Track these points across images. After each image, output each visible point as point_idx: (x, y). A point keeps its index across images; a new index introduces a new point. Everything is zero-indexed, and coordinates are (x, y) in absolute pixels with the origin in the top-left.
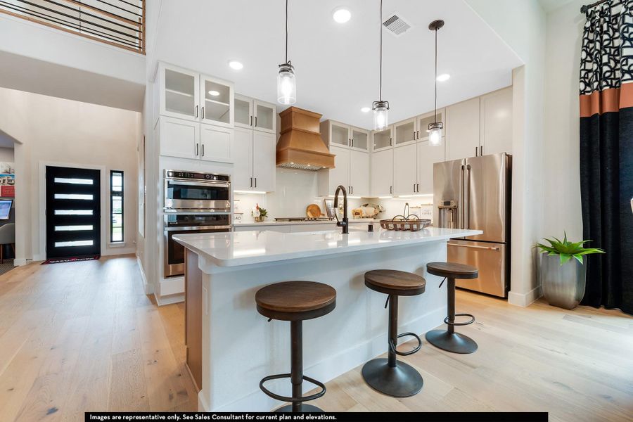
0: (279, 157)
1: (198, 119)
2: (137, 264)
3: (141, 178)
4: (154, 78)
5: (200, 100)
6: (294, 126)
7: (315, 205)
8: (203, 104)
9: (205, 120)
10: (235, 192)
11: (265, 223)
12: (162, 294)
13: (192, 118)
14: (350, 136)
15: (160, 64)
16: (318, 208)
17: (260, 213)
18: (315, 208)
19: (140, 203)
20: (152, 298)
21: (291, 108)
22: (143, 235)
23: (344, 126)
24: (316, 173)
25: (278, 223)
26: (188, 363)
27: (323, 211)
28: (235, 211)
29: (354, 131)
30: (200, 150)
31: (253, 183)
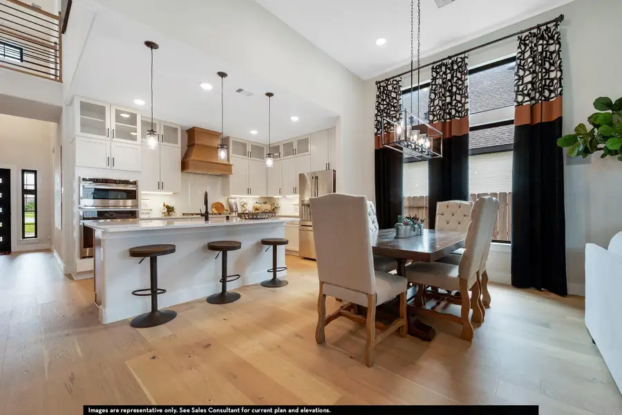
0: (184, 166)
1: (108, 139)
2: (53, 256)
3: (57, 179)
4: (71, 103)
5: (111, 123)
6: (196, 142)
7: (219, 203)
8: (114, 127)
9: (115, 139)
10: (142, 193)
11: (172, 217)
12: (78, 271)
13: (104, 138)
14: (249, 149)
15: (75, 97)
16: (222, 205)
17: (166, 210)
18: (219, 205)
19: (56, 201)
20: (69, 276)
21: (194, 128)
22: (60, 228)
23: (244, 142)
24: (220, 178)
25: (184, 217)
26: (96, 301)
27: (226, 207)
28: (143, 207)
29: (252, 145)
30: (111, 162)
31: (161, 186)
